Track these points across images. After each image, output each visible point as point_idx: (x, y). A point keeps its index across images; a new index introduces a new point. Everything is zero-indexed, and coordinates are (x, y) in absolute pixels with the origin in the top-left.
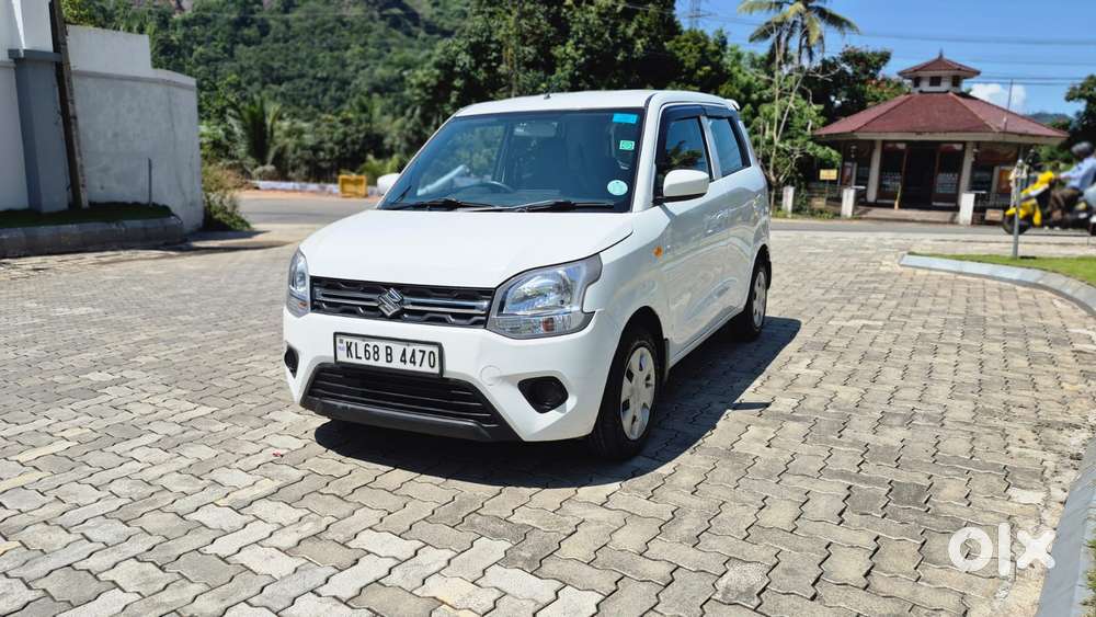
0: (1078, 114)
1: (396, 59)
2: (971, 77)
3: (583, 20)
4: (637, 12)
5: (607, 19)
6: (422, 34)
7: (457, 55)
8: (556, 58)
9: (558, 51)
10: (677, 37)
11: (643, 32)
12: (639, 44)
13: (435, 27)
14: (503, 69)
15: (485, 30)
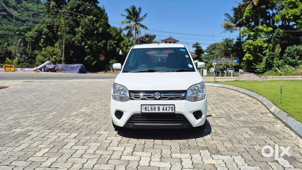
0: (195, 51)
1: (5, 28)
2: (177, 42)
3: (84, 21)
4: (99, 21)
5: (91, 22)
6: (14, 21)
7: (43, 28)
8: (76, 31)
9: (76, 29)
10: (110, 28)
11: (101, 26)
12: (100, 29)
13: (19, 19)
14: (59, 33)
15: (52, 22)
